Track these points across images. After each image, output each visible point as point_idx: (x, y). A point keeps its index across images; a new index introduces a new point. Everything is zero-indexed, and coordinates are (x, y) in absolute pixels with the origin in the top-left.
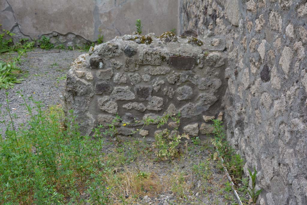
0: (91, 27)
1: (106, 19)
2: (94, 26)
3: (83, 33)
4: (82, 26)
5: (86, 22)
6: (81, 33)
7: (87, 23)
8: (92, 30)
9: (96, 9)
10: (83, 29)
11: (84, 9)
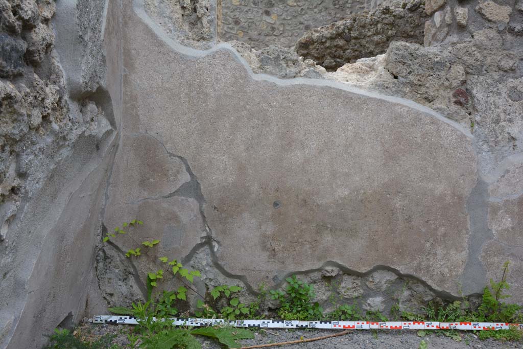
0: (457, 249)
1: (508, 222)
2: (465, 245)
3: (428, 266)
4: (428, 245)
5: (442, 230)
6: (418, 269)
7: (445, 235)
8: (459, 257)
9: (480, 187)
10: (429, 254)
11: (440, 188)
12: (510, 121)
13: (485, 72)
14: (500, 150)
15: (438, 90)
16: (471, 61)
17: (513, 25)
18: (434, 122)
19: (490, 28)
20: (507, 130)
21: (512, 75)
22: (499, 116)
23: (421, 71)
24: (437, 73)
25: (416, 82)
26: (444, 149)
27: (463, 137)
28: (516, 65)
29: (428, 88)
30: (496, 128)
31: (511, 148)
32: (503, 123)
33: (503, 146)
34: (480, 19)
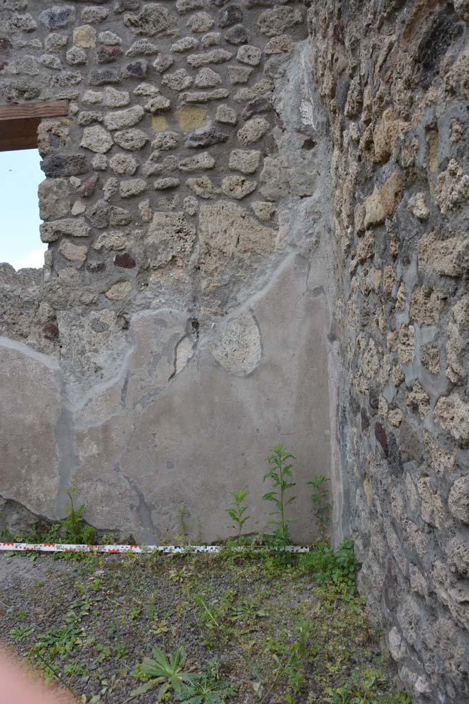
0: (49, 475)
1: (94, 449)
2: (56, 471)
3: (26, 492)
4: (24, 471)
5: (34, 458)
6: (18, 493)
7: (37, 462)
8: (52, 483)
9: (65, 416)
10: (26, 480)
11: (29, 418)
12: (96, 351)
13: (69, 307)
14: (87, 379)
15: (29, 327)
16: (55, 298)
17: (89, 262)
18: (20, 357)
19: (71, 266)
20: (92, 360)
21: (94, 308)
22: (84, 347)
23: (13, 311)
24: (27, 311)
25: (9, 321)
26: (29, 382)
27: (46, 370)
28: (95, 298)
29: (21, 325)
30: (82, 359)
31: (99, 377)
32: (89, 354)
33: (90, 376)
34: (62, 259)
